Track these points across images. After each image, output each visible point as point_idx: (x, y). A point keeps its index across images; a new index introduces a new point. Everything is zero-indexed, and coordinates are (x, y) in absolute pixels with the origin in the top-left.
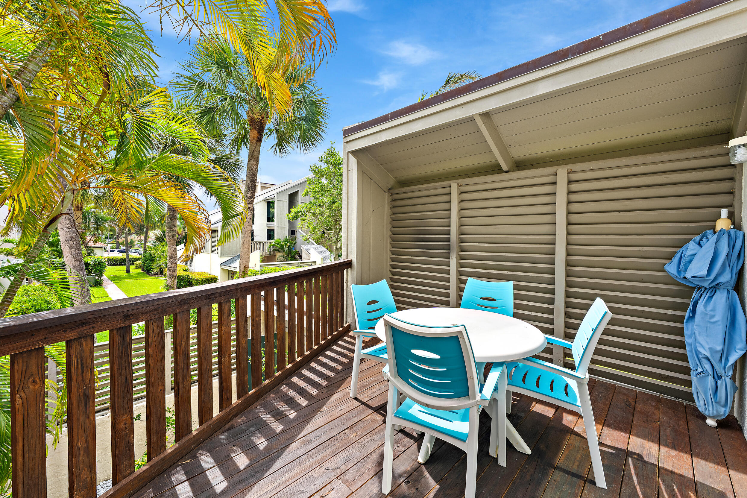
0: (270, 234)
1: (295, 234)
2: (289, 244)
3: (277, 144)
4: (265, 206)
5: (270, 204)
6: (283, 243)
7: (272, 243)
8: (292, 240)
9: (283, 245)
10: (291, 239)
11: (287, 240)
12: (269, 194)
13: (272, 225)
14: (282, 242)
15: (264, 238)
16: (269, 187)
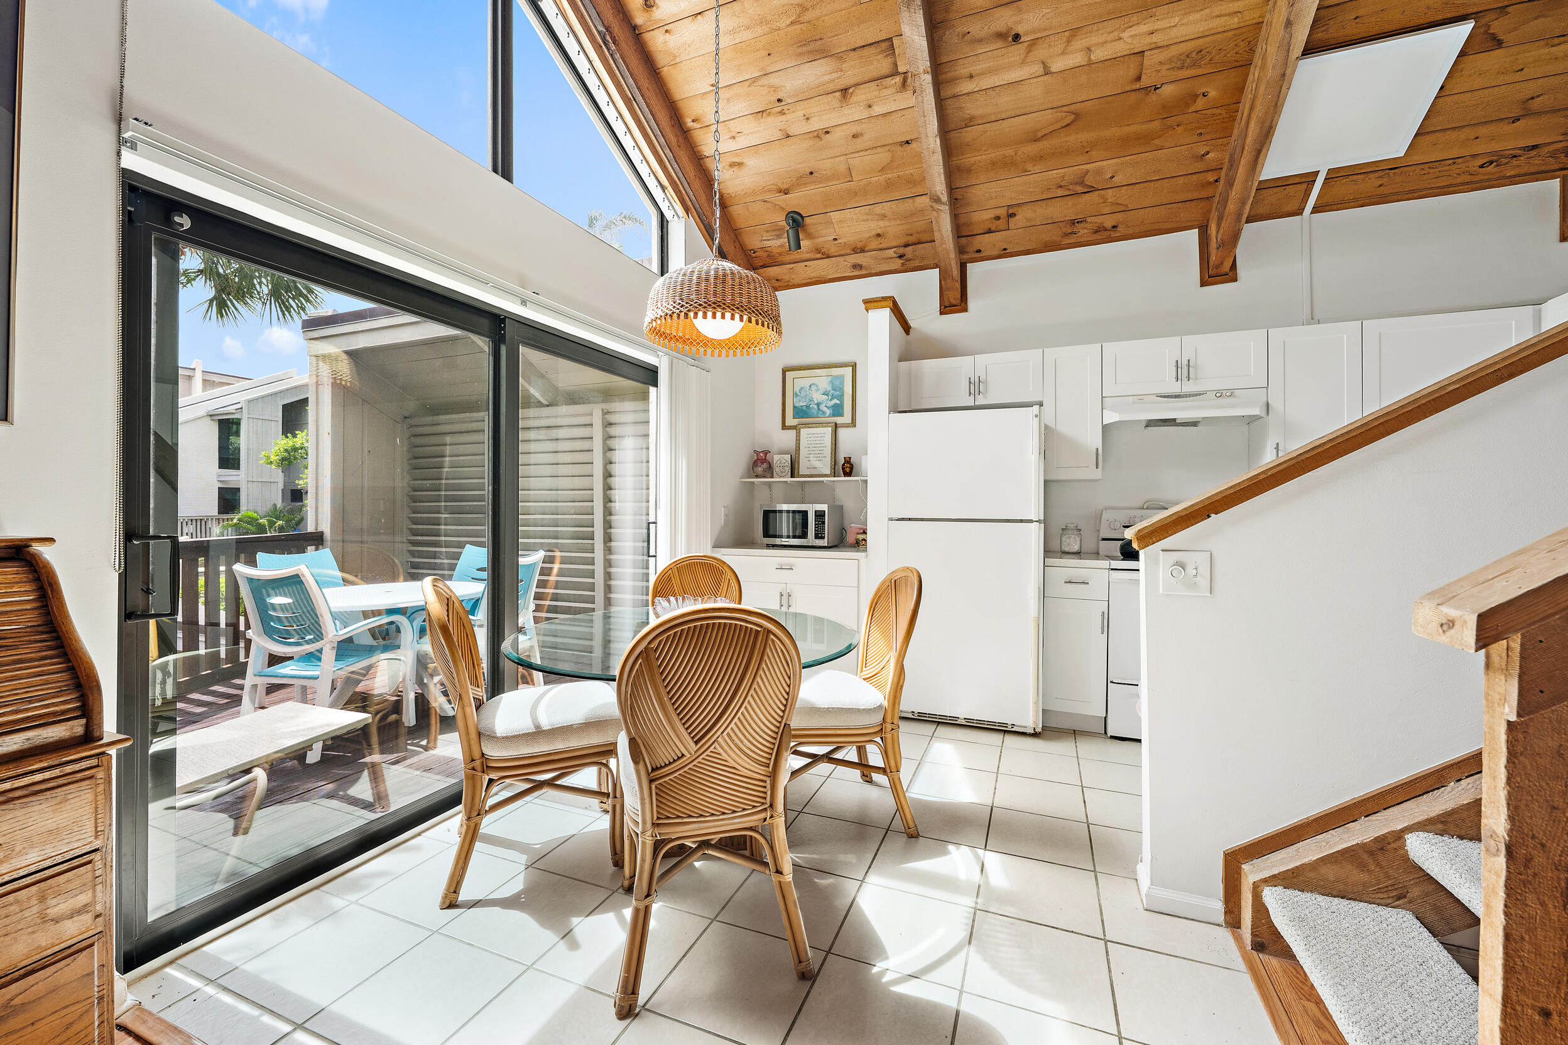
0: (228, 500)
1: (301, 500)
2: (280, 522)
3: (211, 301)
4: (214, 430)
5: (228, 427)
6: (264, 521)
7: (232, 519)
8: (291, 512)
9: (264, 526)
10: (288, 512)
11: (275, 514)
12: (226, 400)
13: (234, 478)
14: (261, 518)
15: (211, 507)
16: (229, 384)
